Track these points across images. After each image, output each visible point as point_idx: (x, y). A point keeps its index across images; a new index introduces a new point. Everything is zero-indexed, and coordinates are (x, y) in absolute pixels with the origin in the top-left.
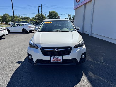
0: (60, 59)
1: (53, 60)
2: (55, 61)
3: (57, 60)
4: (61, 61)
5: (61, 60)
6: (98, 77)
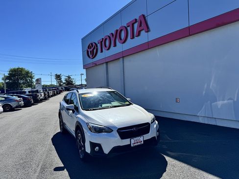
0: (141, 139)
1: (134, 143)
2: (136, 144)
3: (137, 143)
4: (142, 143)
5: (141, 141)
6: (179, 153)
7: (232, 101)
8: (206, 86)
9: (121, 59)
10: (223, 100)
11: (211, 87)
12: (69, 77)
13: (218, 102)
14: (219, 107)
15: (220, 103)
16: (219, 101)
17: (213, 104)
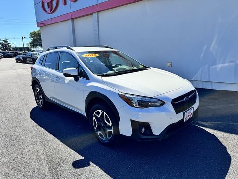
0: (191, 112)
2: (187, 118)
3: (188, 116)
5: (191, 114)
7: (234, 63)
8: (205, 47)
9: (95, 15)
10: (224, 63)
11: (211, 49)
12: (6, 41)
13: (217, 65)
14: (218, 70)
15: (219, 66)
16: (219, 64)
17: (211, 67)
